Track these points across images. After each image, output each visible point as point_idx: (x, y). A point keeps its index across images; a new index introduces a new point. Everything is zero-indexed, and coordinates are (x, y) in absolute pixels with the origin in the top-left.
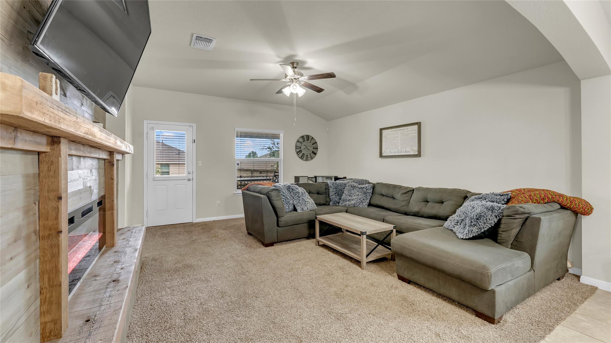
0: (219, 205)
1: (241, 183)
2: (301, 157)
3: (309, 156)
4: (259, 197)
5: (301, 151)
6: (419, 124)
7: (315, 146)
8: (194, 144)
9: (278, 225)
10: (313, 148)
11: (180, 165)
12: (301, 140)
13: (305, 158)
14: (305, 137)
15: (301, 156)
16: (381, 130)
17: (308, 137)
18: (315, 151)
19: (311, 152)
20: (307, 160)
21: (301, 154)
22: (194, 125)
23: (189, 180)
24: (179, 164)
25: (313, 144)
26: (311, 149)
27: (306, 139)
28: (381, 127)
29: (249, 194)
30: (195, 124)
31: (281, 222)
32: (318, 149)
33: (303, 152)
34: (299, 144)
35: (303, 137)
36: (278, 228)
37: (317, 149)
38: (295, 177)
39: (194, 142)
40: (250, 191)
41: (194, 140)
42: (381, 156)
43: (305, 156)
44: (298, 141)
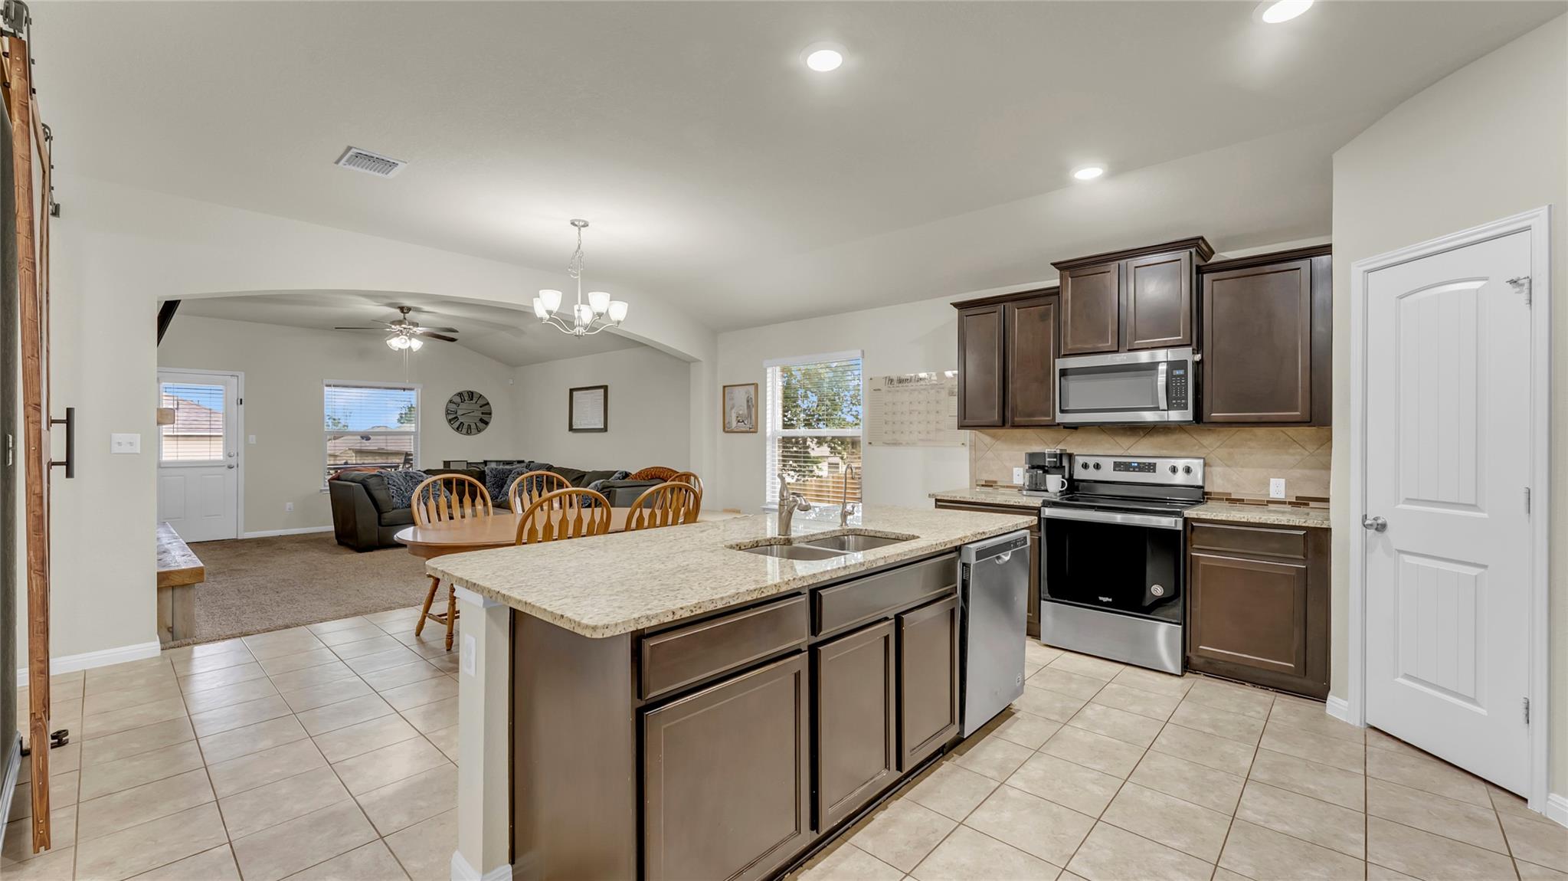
0: (290, 509)
1: (336, 472)
2: (458, 429)
3: (473, 426)
4: (350, 486)
5: (456, 417)
6: (605, 388)
7: (485, 410)
8: (240, 406)
9: (380, 524)
10: (483, 413)
11: (212, 438)
12: (458, 400)
13: (464, 431)
14: (466, 395)
15: (456, 427)
16: (572, 391)
17: (471, 394)
18: (485, 417)
19: (477, 420)
20: (468, 433)
21: (458, 423)
22: (242, 375)
23: (230, 467)
24: (210, 436)
25: (481, 407)
26: (478, 414)
27: (466, 398)
28: (572, 387)
29: (338, 484)
30: (243, 373)
31: (385, 519)
32: (493, 415)
33: (460, 420)
34: (453, 407)
35: (460, 394)
36: (380, 528)
37: (490, 414)
38: (444, 462)
39: (241, 403)
40: (342, 480)
41: (241, 400)
42: (571, 429)
43: (466, 426)
44: (451, 401)
